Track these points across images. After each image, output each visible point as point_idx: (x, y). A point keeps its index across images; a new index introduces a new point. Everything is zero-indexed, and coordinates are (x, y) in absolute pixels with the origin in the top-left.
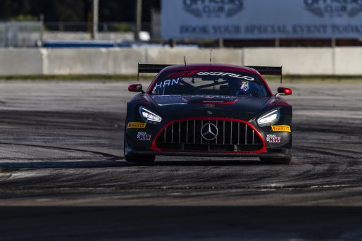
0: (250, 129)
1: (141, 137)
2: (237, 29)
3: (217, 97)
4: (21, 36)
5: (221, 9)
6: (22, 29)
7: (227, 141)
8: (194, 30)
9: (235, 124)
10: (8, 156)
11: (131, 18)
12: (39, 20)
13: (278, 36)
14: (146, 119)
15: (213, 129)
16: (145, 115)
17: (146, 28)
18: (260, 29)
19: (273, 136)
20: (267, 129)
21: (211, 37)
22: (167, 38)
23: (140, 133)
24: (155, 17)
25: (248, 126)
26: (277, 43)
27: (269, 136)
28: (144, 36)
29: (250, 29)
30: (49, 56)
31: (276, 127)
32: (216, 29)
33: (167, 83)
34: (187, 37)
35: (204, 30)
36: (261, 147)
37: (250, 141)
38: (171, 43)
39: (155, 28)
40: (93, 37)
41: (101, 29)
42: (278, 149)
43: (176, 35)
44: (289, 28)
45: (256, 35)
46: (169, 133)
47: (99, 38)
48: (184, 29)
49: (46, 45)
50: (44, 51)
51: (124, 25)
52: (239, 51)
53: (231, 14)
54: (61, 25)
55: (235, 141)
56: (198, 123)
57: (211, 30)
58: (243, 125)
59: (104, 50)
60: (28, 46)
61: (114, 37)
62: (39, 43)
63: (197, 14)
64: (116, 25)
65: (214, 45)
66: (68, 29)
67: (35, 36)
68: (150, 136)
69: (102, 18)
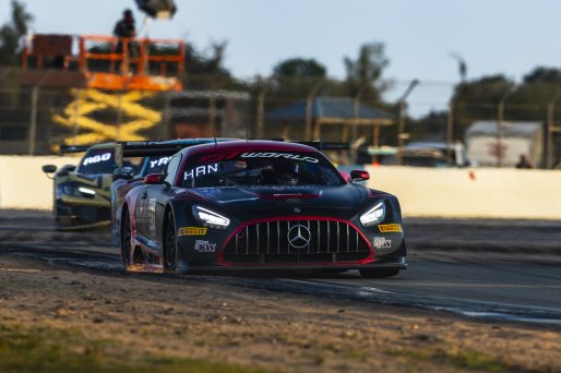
0: (353, 231)
1: (201, 247)
7: (324, 247)
9: (333, 225)
14: (205, 221)
15: (304, 232)
16: (202, 216)
19: (382, 239)
20: (373, 229)
23: (199, 243)
25: (351, 227)
27: (377, 240)
31: (384, 226)
33: (201, 170)
36: (365, 255)
55: (333, 249)
56: (283, 226)
58: (341, 223)
68: (214, 246)
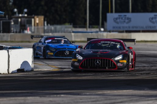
0: (112, 61)
2: (129, 27)
3: (104, 50)
4: (66, 29)
5: (124, 22)
6: (66, 27)
7: (104, 65)
8: (117, 27)
9: (107, 60)
10: (62, 64)
11: (98, 24)
12: (71, 24)
13: (141, 29)
14: (78, 58)
15: (99, 62)
17: (103, 27)
18: (136, 27)
19: (120, 64)
20: (118, 61)
21: (122, 30)
22: (109, 30)
23: (75, 63)
24: (105, 24)
25: (111, 61)
26: (141, 31)
27: (118, 64)
28: (102, 29)
29: (133, 27)
30: (74, 35)
31: (121, 61)
32: (123, 27)
34: (114, 30)
35: (120, 28)
36: (115, 68)
37: (112, 65)
38: (110, 32)
39: (105, 27)
40: (87, 30)
41: (89, 27)
42: (121, 68)
43: (111, 29)
44: (145, 27)
45: (135, 29)
46: (85, 63)
47: (89, 30)
48: (114, 27)
49: (73, 32)
50: (73, 34)
51: (96, 26)
52: (130, 34)
53: (128, 23)
54: (78, 26)
55: (106, 66)
56: (94, 60)
57: (122, 28)
58: (109, 60)
59: (90, 34)
60: (68, 32)
61: (94, 30)
62: (71, 31)
63: (117, 23)
64: (94, 26)
65: (122, 32)
66: (80, 27)
67: (70, 29)
68: (79, 64)
69: (90, 24)
